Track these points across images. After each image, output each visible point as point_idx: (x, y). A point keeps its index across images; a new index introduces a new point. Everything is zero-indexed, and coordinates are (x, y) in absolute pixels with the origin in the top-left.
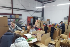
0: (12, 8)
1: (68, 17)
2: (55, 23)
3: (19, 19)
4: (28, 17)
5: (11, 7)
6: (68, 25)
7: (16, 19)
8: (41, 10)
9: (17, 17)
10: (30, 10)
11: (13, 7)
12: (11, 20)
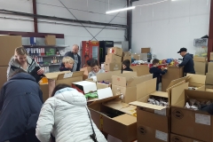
0: (35, 17)
1: (206, 37)
2: (166, 58)
3: (58, 49)
4: (84, 43)
5: (30, 11)
6: (209, 61)
7: (47, 48)
8: (124, 22)
9: (49, 44)
10: (90, 23)
11: (39, 13)
12: (33, 51)
